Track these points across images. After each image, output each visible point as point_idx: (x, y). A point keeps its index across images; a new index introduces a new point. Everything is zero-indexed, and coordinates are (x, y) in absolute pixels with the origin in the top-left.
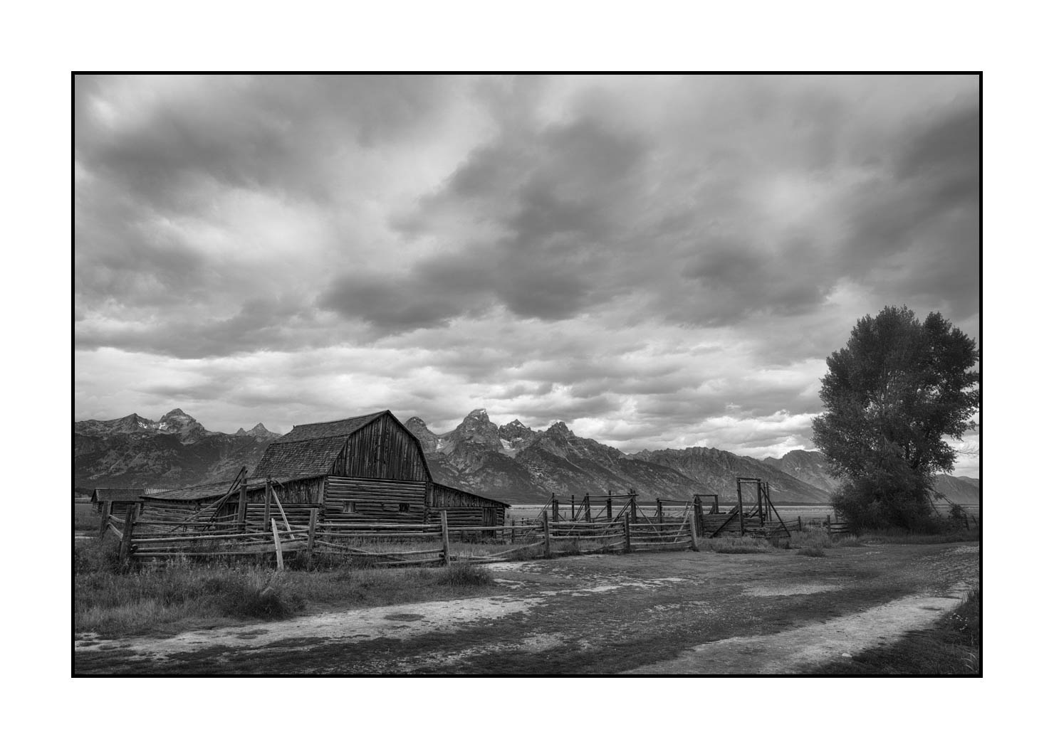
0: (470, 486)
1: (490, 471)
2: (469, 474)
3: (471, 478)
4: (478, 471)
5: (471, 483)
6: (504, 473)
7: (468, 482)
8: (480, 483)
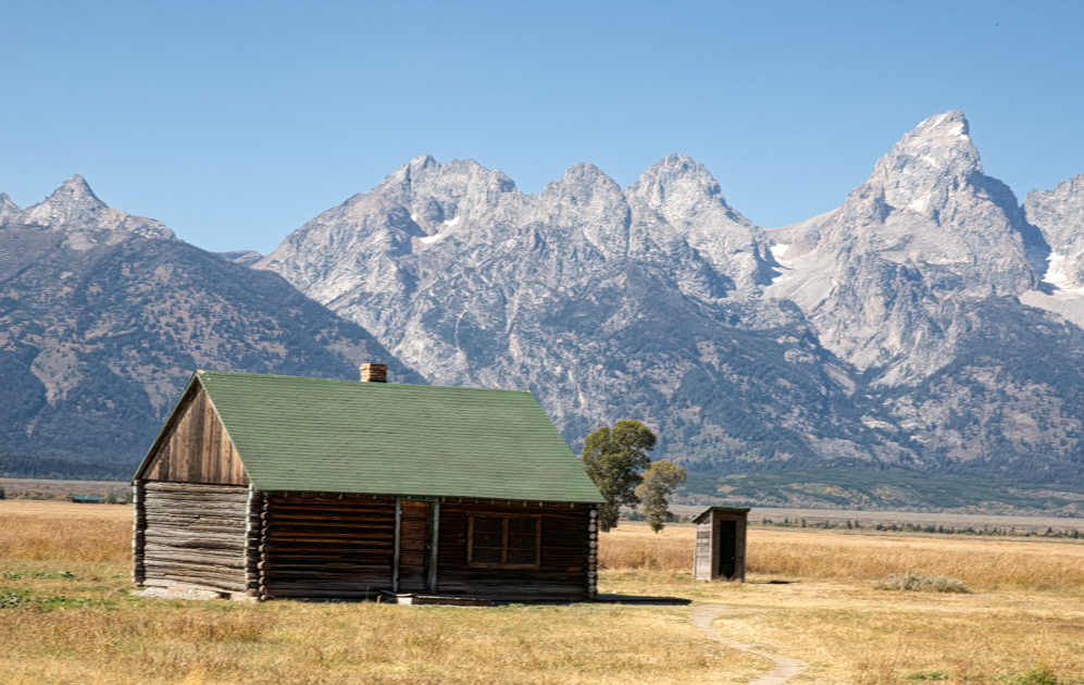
0: (902, 437)
1: (985, 378)
2: (897, 391)
3: (905, 406)
4: (937, 377)
5: (908, 425)
6: (1043, 387)
7: (895, 421)
8: (947, 427)
